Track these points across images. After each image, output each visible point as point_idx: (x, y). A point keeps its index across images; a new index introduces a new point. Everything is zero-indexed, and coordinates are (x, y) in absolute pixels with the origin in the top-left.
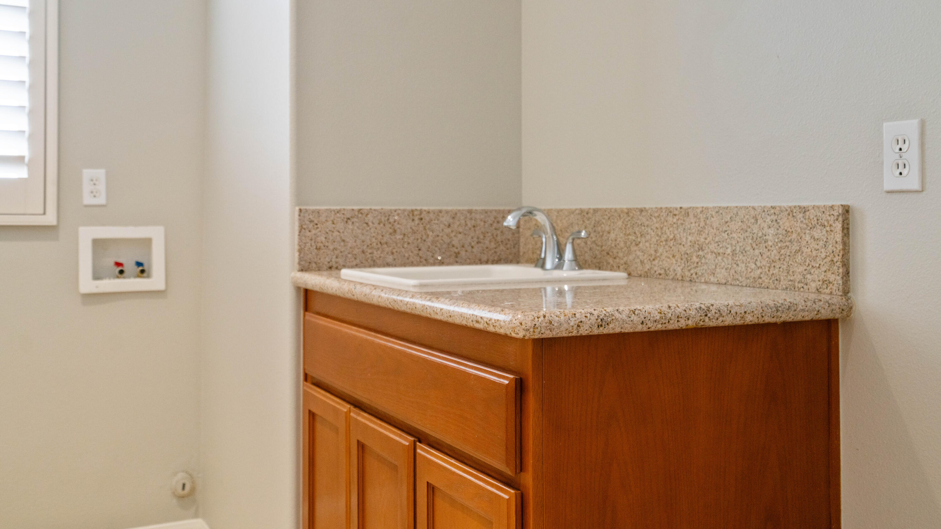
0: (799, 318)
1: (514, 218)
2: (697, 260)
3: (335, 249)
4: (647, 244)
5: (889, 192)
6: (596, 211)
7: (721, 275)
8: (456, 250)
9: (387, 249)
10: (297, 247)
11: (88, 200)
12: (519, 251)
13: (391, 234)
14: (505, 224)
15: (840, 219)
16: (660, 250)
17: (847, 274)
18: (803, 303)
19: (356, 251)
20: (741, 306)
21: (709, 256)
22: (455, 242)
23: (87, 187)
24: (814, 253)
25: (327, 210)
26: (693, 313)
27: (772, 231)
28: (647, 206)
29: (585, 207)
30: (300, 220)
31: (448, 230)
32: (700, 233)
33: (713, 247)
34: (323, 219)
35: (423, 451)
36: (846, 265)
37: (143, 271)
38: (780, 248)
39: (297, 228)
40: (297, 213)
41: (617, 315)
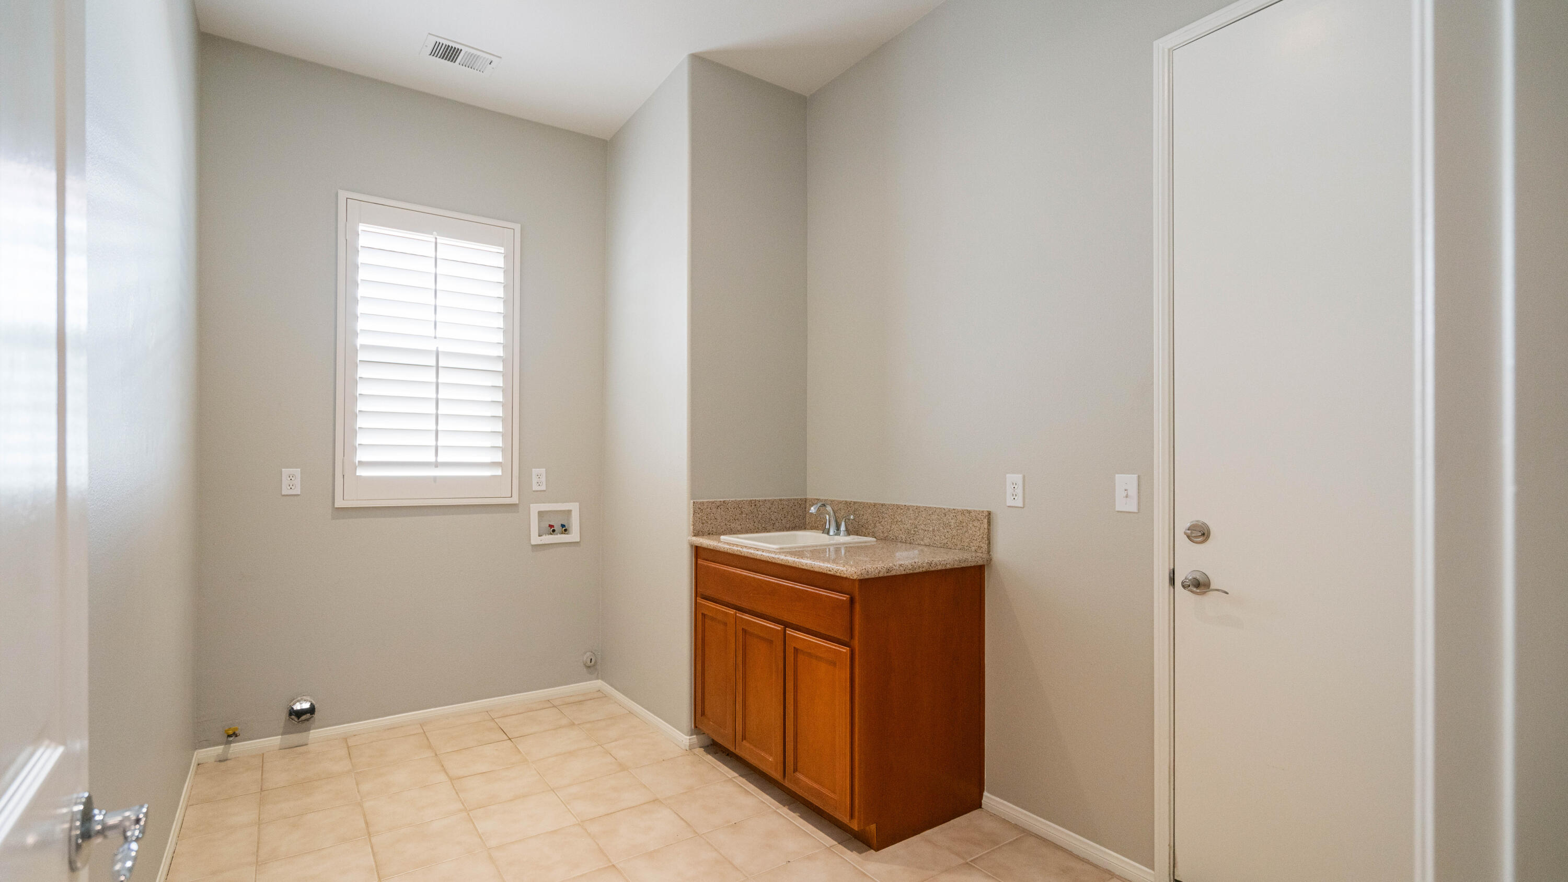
0: (969, 565)
1: (815, 509)
2: (914, 533)
3: (712, 523)
4: (886, 523)
5: (1008, 507)
6: (855, 503)
7: (927, 541)
8: (773, 522)
9: (738, 523)
10: (691, 523)
11: (535, 488)
12: (806, 522)
13: (740, 514)
14: (810, 511)
15: (987, 518)
16: (893, 526)
17: (989, 543)
18: (971, 558)
19: (722, 524)
20: (945, 561)
21: (920, 531)
22: (773, 518)
23: (535, 480)
24: (974, 533)
25: (708, 502)
26: (925, 565)
27: (953, 521)
28: (886, 503)
29: (848, 500)
30: (694, 508)
31: (769, 511)
32: (915, 519)
33: (922, 527)
34: (705, 507)
35: (789, 632)
36: (989, 539)
37: (566, 530)
38: (957, 529)
39: (692, 512)
40: (692, 504)
41: (895, 567)
